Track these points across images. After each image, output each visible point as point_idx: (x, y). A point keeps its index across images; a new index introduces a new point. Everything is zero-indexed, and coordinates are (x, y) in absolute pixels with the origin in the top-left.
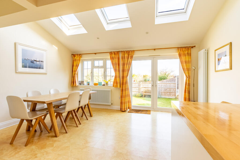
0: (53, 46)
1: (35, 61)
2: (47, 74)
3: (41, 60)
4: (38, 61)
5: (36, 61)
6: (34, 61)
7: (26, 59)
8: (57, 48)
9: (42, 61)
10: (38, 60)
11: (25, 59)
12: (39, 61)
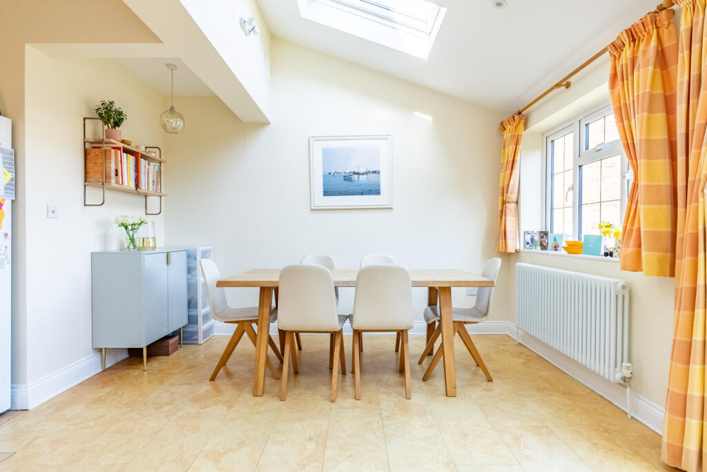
0: (416, 113)
1: (355, 173)
2: (391, 208)
3: (371, 170)
4: (363, 174)
5: (358, 174)
6: (352, 174)
7: (332, 172)
8: (429, 118)
9: (375, 172)
10: (362, 171)
11: (330, 173)
12: (366, 173)
